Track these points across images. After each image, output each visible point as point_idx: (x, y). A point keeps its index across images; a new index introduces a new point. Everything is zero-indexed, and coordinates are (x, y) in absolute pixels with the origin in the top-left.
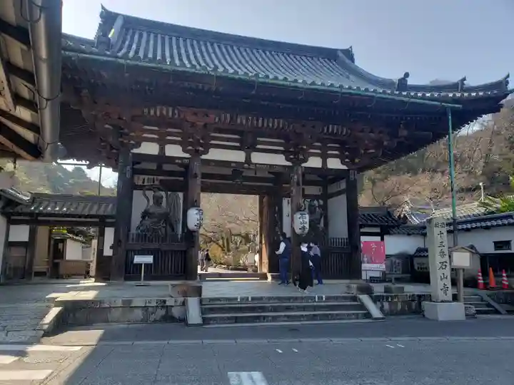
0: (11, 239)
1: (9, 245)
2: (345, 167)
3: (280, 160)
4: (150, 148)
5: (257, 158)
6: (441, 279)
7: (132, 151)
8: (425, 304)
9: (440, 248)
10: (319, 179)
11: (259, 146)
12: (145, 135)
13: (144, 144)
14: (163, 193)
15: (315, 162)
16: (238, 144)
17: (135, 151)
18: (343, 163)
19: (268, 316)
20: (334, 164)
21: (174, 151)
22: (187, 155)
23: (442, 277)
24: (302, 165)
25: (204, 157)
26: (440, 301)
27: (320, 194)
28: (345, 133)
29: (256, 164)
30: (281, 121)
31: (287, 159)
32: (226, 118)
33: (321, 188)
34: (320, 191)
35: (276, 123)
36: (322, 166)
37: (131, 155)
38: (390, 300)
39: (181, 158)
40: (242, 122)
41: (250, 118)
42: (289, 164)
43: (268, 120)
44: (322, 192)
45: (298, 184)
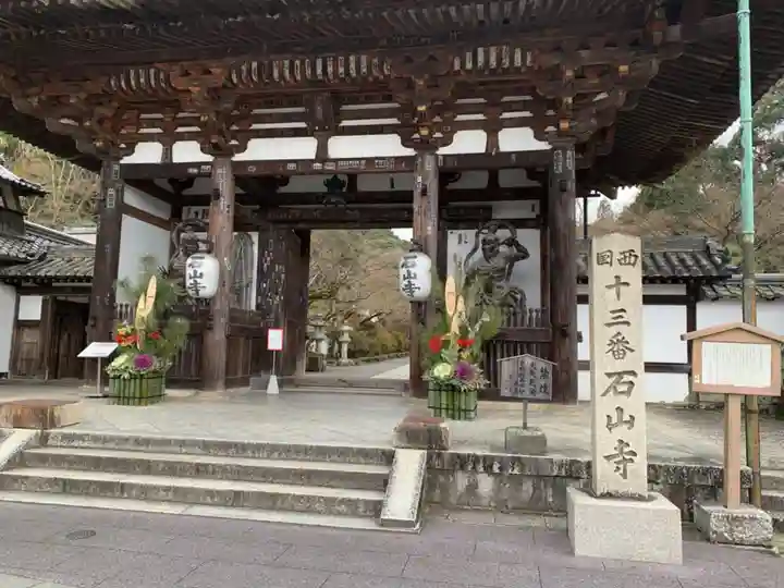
0: (21, 318)
1: (20, 325)
2: (544, 146)
3: (389, 146)
4: (148, 153)
5: (344, 148)
6: (610, 426)
7: (122, 162)
9: (613, 330)
10: (535, 184)
11: (345, 123)
12: (142, 131)
13: (140, 147)
15: (468, 142)
16: (302, 125)
17: (126, 160)
18: (539, 136)
19: (132, 486)
20: (518, 140)
21: (188, 152)
23: (614, 421)
24: (438, 152)
25: (238, 157)
26: (598, 493)
27: (533, 215)
28: (518, 61)
29: (336, 161)
30: (364, 59)
31: (405, 143)
32: (249, 71)
33: (537, 203)
34: (533, 210)
35: (353, 66)
36: (487, 150)
37: (117, 168)
38: (496, 469)
39: (198, 165)
40: (282, 76)
41: (298, 62)
42: (410, 152)
43: (335, 59)
44: (537, 211)
45: (424, 192)
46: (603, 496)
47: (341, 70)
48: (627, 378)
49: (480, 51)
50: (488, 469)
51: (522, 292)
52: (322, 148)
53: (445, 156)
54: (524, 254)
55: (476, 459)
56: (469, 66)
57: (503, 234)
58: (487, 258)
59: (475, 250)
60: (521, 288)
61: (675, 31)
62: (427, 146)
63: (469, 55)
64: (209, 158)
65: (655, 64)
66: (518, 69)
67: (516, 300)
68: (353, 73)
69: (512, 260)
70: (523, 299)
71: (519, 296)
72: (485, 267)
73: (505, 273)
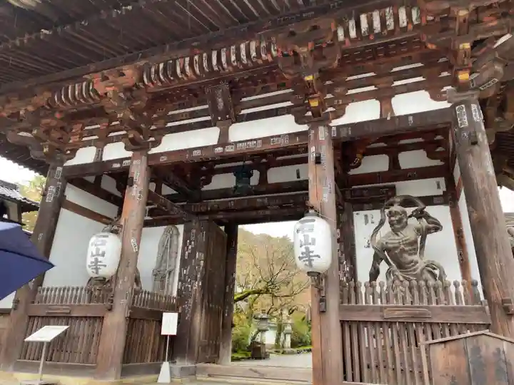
2: (444, 105)
4: (85, 156)
5: (244, 133)
7: (65, 165)
10: (437, 163)
11: (244, 112)
12: (85, 139)
13: (80, 152)
15: (363, 112)
16: (208, 118)
17: (68, 163)
18: (436, 96)
21: (115, 152)
24: (331, 124)
25: (154, 151)
27: (440, 192)
28: (403, 21)
29: (236, 143)
30: (253, 45)
31: (299, 121)
32: (157, 72)
33: (442, 180)
34: (439, 187)
35: (243, 53)
36: (381, 115)
37: (61, 169)
39: (121, 160)
40: (183, 71)
42: (304, 128)
43: (228, 50)
44: (443, 188)
45: (318, 160)
47: (233, 58)
49: (363, 18)
51: (440, 268)
52: (224, 135)
53: (338, 127)
54: (437, 227)
56: (353, 34)
58: (395, 231)
59: (382, 223)
62: (319, 118)
63: (352, 23)
64: (130, 154)
66: (404, 30)
67: (434, 276)
68: (245, 59)
69: (424, 233)
70: (442, 273)
71: (437, 272)
72: (394, 240)
73: (417, 246)
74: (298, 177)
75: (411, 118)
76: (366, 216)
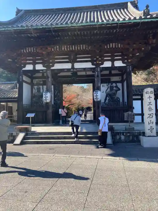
2: (125, 65)
3: (89, 65)
4: (29, 67)
7: (22, 69)
8: (141, 137)
9: (149, 106)
10: (120, 72)
11: (78, 60)
12: (27, 62)
13: (27, 66)
14: (41, 87)
15: (107, 64)
16: (68, 60)
17: (24, 69)
18: (123, 63)
20: (119, 64)
21: (39, 67)
22: (45, 68)
23: (150, 123)
24: (100, 67)
25: (52, 68)
26: (147, 136)
27: (120, 80)
28: (119, 46)
29: (76, 69)
30: (84, 46)
31: (93, 64)
32: (57, 48)
33: (121, 77)
34: (120, 79)
35: (81, 47)
36: (112, 66)
37: (22, 71)
38: (125, 134)
39: (42, 70)
40: (64, 49)
41: (68, 46)
42: (94, 67)
43: (77, 46)
44: (121, 79)
45: (98, 76)
46: (148, 136)
47: (79, 48)
48: (152, 115)
49: (111, 44)
50: (123, 135)
52: (73, 66)
53: (102, 67)
54: (119, 89)
55: (121, 133)
56: (108, 47)
57: (114, 85)
58: (111, 90)
59: (108, 89)
60: (119, 97)
61: (154, 41)
63: (108, 45)
65: (150, 48)
66: (120, 48)
68: (82, 49)
69: (117, 91)
70: (119, 99)
71: (118, 99)
72: (111, 93)
73: (115, 94)
74: (86, 74)
75: (118, 67)
76: (103, 85)
